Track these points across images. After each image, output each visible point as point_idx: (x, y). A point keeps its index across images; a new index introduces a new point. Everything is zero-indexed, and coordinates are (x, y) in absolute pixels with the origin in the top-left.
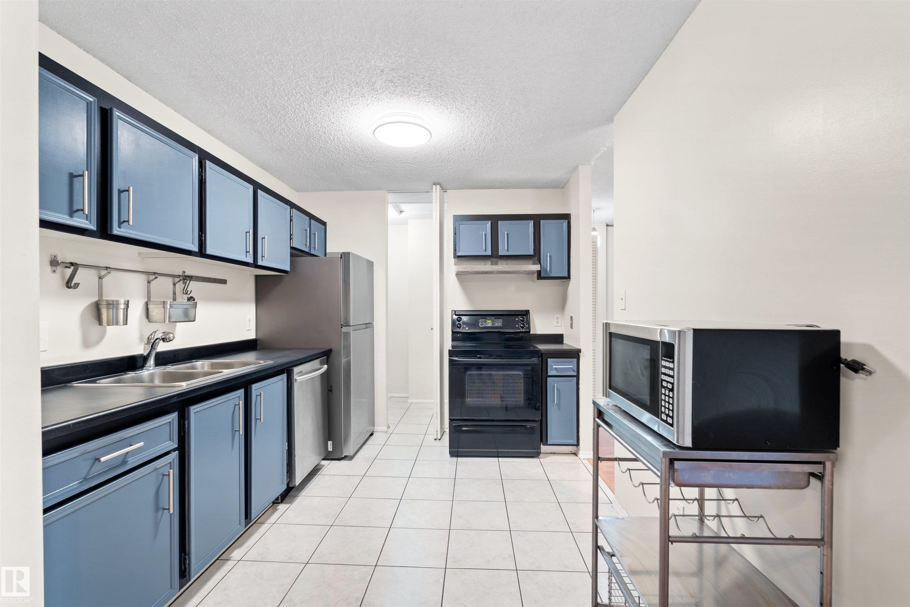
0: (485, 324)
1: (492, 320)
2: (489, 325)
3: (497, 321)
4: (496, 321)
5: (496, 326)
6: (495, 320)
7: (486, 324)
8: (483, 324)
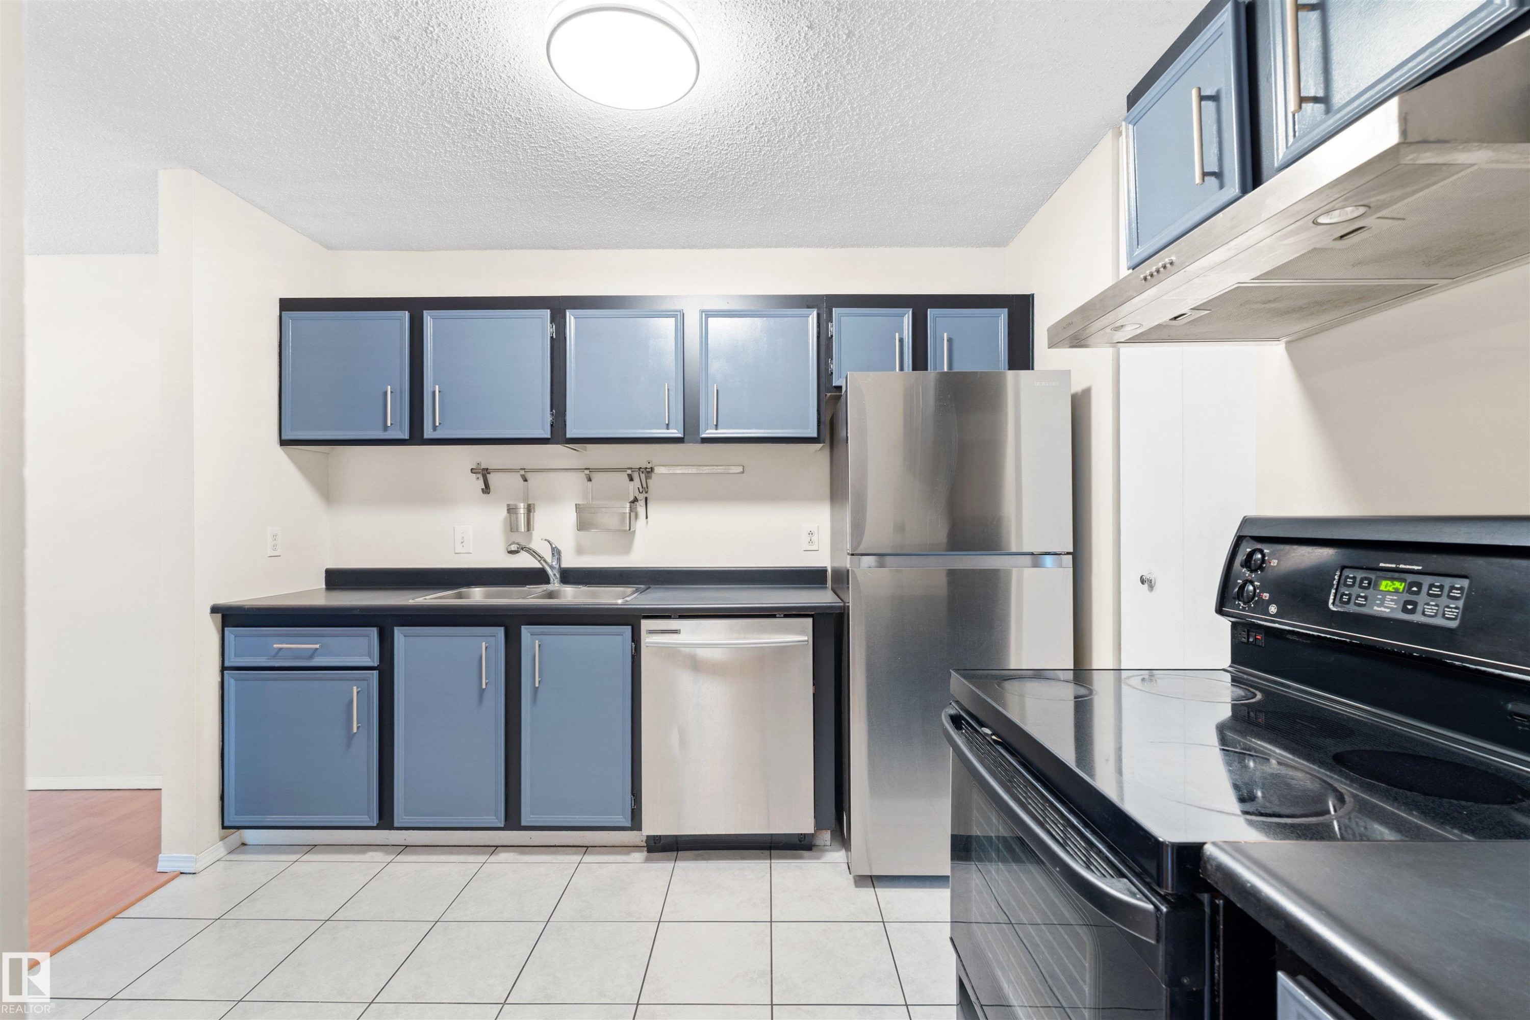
0: (1361, 601)
1: (1411, 578)
2: (1381, 605)
3: (1435, 591)
4: (1431, 586)
5: (1423, 620)
6: (1426, 581)
7: (1366, 598)
8: (1350, 595)
